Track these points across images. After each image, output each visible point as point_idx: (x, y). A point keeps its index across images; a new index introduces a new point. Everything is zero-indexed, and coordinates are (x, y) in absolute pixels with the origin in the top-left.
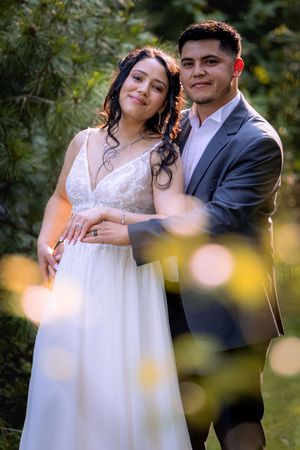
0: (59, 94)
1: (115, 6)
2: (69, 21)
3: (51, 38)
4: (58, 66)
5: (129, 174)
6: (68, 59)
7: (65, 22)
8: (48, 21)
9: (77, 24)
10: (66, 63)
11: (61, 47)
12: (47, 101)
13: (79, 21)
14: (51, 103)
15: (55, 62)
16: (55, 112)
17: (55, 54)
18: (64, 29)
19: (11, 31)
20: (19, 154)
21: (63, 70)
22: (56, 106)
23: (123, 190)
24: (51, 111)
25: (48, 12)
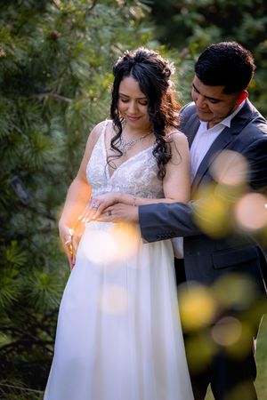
0: (77, 93)
1: (128, 16)
2: (87, 29)
3: (71, 43)
4: (76, 68)
5: (143, 162)
6: (85, 62)
7: (83, 30)
8: (69, 28)
9: (93, 31)
10: (84, 66)
11: (80, 51)
12: (67, 99)
13: (96, 29)
14: (70, 101)
15: (74, 65)
16: (73, 109)
17: (74, 58)
18: (82, 36)
19: (35, 37)
20: (41, 146)
21: (81, 72)
22: (74, 103)
23: (138, 176)
24: (70, 108)
25: (68, 21)
